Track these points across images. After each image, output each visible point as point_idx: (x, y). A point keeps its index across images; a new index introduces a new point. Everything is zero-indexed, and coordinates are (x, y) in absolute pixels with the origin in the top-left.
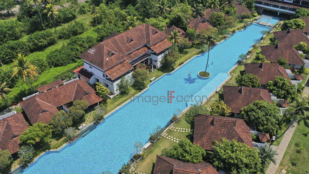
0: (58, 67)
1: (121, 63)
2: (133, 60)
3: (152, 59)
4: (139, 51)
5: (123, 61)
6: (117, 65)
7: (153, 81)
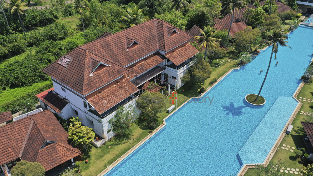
0: (16, 89)
1: (117, 82)
2: (137, 76)
3: (168, 75)
4: (148, 61)
5: (121, 79)
6: (109, 85)
7: (172, 111)
